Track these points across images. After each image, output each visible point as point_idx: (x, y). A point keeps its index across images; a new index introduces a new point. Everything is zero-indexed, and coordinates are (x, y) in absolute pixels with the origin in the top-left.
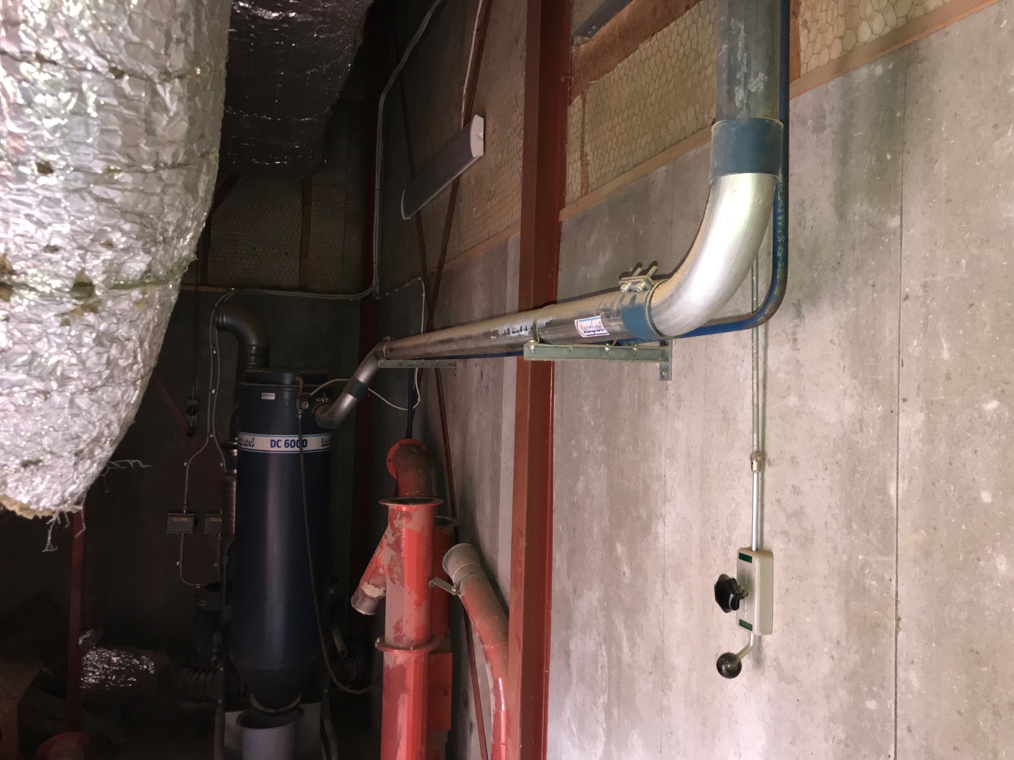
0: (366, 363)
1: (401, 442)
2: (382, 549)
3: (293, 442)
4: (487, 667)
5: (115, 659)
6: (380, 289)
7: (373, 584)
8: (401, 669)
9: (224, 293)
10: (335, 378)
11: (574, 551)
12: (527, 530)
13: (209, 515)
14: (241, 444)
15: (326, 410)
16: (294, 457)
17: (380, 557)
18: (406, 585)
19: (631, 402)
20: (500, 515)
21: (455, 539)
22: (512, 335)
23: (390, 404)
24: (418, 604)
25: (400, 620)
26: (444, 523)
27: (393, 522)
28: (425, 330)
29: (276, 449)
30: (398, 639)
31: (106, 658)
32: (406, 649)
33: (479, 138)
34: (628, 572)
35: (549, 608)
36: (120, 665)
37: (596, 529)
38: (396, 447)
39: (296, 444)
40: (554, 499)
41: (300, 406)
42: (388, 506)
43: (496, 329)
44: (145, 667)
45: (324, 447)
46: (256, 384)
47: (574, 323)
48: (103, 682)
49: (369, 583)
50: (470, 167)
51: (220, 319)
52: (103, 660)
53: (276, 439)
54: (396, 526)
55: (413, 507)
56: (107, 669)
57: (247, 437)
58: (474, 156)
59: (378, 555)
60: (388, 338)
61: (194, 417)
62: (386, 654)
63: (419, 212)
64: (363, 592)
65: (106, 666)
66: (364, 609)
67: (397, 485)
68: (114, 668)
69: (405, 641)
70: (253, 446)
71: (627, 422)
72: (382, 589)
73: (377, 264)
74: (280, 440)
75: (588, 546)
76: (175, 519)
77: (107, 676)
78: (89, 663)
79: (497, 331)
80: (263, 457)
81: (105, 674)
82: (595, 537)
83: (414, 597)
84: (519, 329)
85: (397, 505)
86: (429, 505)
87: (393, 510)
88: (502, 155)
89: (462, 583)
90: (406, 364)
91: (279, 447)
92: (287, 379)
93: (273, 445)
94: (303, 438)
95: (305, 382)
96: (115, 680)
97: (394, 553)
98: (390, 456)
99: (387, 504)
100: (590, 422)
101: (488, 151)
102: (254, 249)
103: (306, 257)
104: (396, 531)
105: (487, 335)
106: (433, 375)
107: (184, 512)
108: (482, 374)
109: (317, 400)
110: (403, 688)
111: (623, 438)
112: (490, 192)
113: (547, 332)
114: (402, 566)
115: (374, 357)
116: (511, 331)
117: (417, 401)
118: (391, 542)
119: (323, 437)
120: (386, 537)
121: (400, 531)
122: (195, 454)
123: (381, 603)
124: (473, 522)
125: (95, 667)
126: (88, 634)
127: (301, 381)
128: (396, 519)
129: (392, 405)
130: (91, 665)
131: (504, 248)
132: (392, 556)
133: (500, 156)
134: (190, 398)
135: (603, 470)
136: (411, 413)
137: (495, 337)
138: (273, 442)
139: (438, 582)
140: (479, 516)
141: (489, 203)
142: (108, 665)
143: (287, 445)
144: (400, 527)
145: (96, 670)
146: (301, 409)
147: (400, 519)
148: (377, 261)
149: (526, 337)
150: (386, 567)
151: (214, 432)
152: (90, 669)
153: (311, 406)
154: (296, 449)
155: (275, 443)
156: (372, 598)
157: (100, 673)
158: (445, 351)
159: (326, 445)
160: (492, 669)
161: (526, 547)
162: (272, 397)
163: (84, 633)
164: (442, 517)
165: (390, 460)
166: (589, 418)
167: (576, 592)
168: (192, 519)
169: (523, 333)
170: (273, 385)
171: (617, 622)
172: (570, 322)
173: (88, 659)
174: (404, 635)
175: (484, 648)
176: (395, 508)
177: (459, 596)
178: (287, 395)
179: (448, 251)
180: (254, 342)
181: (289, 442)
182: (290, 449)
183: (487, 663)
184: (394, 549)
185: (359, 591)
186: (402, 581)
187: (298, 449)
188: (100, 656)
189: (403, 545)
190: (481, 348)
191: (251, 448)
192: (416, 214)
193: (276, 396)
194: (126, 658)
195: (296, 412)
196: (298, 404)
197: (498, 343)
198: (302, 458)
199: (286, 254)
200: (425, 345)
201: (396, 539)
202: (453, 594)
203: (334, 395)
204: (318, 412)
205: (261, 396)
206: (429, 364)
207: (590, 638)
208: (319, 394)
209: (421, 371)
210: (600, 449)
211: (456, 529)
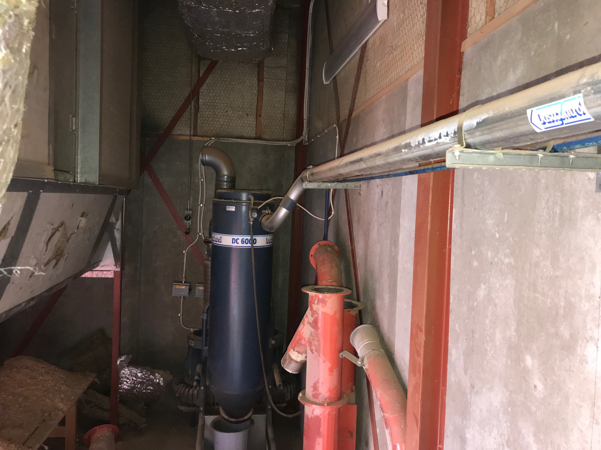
0: (295, 185)
1: (320, 242)
2: (304, 325)
3: (247, 240)
4: (387, 432)
5: (139, 375)
6: (308, 138)
7: (297, 351)
8: (317, 418)
9: (208, 141)
10: (275, 197)
11: (473, 351)
12: (426, 326)
13: (198, 285)
14: (213, 241)
15: (268, 219)
16: (248, 250)
17: (302, 331)
18: (321, 355)
19: (549, 217)
20: (397, 306)
21: (360, 321)
22: (427, 144)
23: (312, 215)
24: (331, 370)
25: (318, 382)
26: (352, 306)
27: (312, 306)
28: (339, 155)
29: (235, 244)
30: (316, 396)
31: (134, 373)
32: (321, 405)
33: (384, 4)
34: (540, 387)
35: (444, 393)
36: (142, 379)
37: (498, 336)
38: (315, 247)
39: (249, 241)
40: (451, 301)
41: (251, 215)
42: (308, 294)
43: (408, 141)
44: (158, 381)
45: (268, 244)
46: (223, 200)
47: (526, 113)
48: (133, 388)
49: (294, 350)
50: (376, 32)
51: (204, 158)
52: (132, 374)
53: (236, 238)
54: (315, 309)
55: (328, 295)
56: (135, 381)
57: (217, 236)
58: (379, 20)
59: (301, 330)
60: (311, 167)
61: (190, 222)
62: (306, 407)
63: (335, 78)
64: (290, 357)
65: (134, 378)
66: (291, 369)
67: (317, 277)
68: (139, 380)
69: (320, 399)
70: (221, 242)
71: (543, 236)
72: (304, 355)
73: (306, 120)
74: (238, 239)
75: (488, 349)
76: (178, 287)
77: (135, 385)
78: (124, 375)
79: (410, 143)
80: (228, 249)
81: (134, 383)
82: (498, 343)
83: (328, 365)
84: (437, 137)
85: (315, 293)
86: (340, 295)
87: (312, 296)
88: (404, 13)
89: (366, 357)
90: (324, 186)
91: (237, 243)
92: (244, 196)
93: (234, 242)
94: (254, 238)
95: (255, 200)
96: (140, 387)
97: (313, 330)
98: (312, 252)
99: (308, 292)
100: (495, 235)
101: (391, 16)
102: (227, 111)
103: (260, 116)
104: (314, 312)
105: (397, 149)
106: (343, 194)
107: (183, 282)
108: (382, 192)
109: (263, 211)
110: (319, 434)
111: (537, 252)
112: (392, 46)
113: (478, 134)
114: (319, 341)
115: (301, 181)
116: (426, 141)
117: (332, 214)
118: (311, 321)
119: (267, 237)
120: (307, 317)
121: (317, 313)
122: (190, 245)
123: (303, 366)
124: (374, 307)
125: (128, 379)
126: (123, 358)
127: (252, 198)
128: (314, 304)
129: (314, 216)
130: (126, 377)
131: (404, 90)
132: (311, 332)
133: (402, 15)
134: (187, 209)
135: (509, 282)
136: (327, 222)
137: (406, 150)
138: (234, 240)
139: (346, 354)
140: (378, 303)
141: (391, 55)
142: (136, 378)
143: (243, 242)
144: (317, 310)
145: (129, 380)
146: (252, 217)
147: (317, 304)
148: (306, 119)
149: (447, 144)
150: (307, 340)
151: (202, 232)
152: (125, 380)
153: (259, 215)
154: (249, 245)
155: (235, 241)
156: (296, 362)
157: (131, 383)
158: (355, 171)
159: (269, 243)
160: (391, 434)
161: (425, 341)
162: (233, 209)
163: (121, 358)
164: (349, 301)
165: (312, 256)
166: (493, 231)
167: (473, 388)
168: (188, 287)
169: (444, 140)
170: (233, 201)
171: (524, 431)
172: (521, 113)
173: (123, 373)
174: (320, 394)
175: (384, 416)
176: (314, 295)
177: (363, 367)
178: (244, 208)
179: (356, 101)
180: (226, 173)
181: (244, 240)
182: (245, 245)
183: (387, 429)
184: (313, 327)
185: (287, 355)
186: (318, 351)
187: (250, 245)
188: (131, 372)
189: (320, 324)
190: (390, 164)
191: (220, 243)
192: (333, 79)
193: (235, 209)
194: (146, 374)
195: (249, 220)
196: (250, 214)
197: (410, 156)
198: (253, 251)
199: (247, 115)
200: (338, 167)
201: (314, 320)
202: (359, 366)
203: (274, 208)
204: (263, 220)
205: (226, 208)
206: (340, 186)
207: (490, 435)
208: (264, 208)
209: (335, 190)
210: (507, 261)
211: (360, 311)
